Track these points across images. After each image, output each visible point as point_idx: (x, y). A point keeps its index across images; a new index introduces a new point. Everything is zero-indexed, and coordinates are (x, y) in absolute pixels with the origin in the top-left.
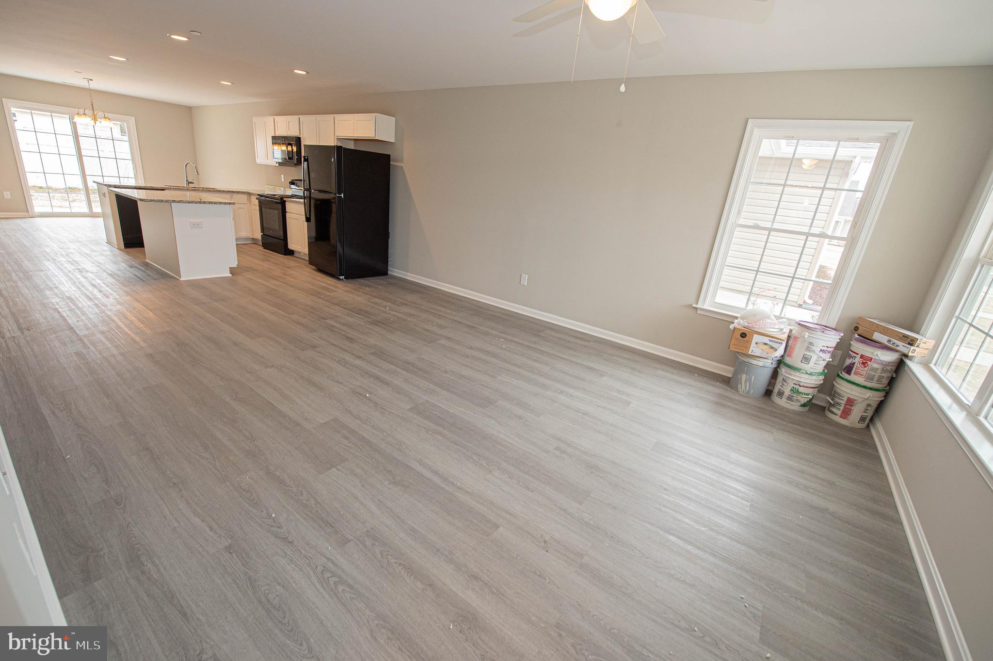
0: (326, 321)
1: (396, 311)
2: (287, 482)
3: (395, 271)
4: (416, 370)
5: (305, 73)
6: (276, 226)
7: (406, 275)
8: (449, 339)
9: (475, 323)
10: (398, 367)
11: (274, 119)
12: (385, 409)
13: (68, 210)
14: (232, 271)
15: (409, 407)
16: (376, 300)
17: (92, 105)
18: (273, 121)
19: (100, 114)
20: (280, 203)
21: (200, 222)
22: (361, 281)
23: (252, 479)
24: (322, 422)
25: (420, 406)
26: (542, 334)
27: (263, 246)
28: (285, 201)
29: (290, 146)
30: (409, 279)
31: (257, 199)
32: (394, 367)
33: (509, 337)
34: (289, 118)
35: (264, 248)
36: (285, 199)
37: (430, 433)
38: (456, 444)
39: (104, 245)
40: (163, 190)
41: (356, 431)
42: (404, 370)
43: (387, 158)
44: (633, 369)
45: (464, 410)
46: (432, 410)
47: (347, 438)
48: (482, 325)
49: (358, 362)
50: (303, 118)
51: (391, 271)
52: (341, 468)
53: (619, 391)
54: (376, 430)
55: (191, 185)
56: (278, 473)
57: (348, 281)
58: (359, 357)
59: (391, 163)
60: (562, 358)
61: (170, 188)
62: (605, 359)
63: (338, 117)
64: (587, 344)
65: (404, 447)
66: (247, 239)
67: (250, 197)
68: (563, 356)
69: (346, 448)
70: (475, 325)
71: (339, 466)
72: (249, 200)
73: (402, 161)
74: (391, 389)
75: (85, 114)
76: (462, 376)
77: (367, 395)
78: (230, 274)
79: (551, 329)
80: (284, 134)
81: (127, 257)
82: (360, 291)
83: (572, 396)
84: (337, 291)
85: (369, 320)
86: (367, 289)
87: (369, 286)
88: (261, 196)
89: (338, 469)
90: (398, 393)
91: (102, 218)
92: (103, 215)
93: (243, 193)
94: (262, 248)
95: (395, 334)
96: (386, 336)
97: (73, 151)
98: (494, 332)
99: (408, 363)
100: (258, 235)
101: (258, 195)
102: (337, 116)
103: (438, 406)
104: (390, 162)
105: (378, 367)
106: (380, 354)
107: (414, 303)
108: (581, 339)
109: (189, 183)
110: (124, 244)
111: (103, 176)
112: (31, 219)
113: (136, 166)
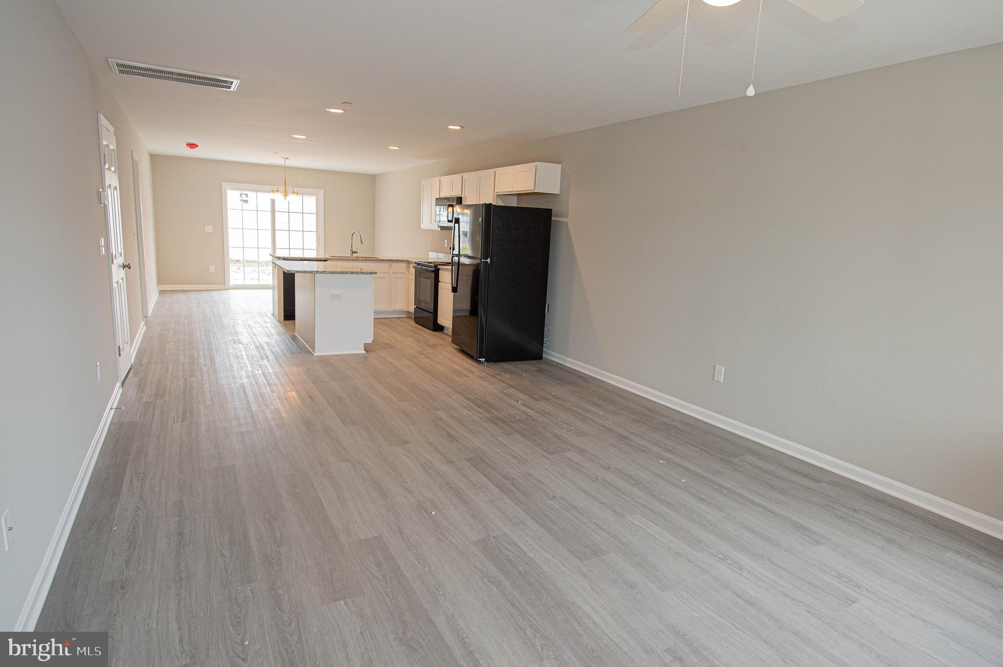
0: (437, 412)
1: (529, 407)
2: (283, 605)
3: (552, 354)
4: (513, 489)
5: (460, 128)
6: (428, 297)
7: (565, 360)
8: (581, 451)
9: (632, 433)
10: (491, 481)
11: (440, 179)
12: (444, 536)
13: (256, 283)
14: (367, 348)
15: (476, 539)
16: (511, 391)
17: (285, 181)
18: (439, 181)
19: (290, 189)
20: (432, 271)
21: (340, 293)
22: (506, 365)
23: (252, 592)
24: (363, 538)
25: (493, 540)
26: (735, 460)
27: (415, 321)
28: (439, 269)
29: (452, 208)
30: (566, 364)
31: (414, 267)
32: (485, 479)
33: (677, 459)
34: (453, 177)
35: (416, 323)
36: (439, 267)
37: (486, 580)
38: (512, 604)
39: (268, 317)
40: (326, 261)
41: (394, 558)
42: (497, 486)
43: (549, 212)
44: (891, 541)
45: (550, 557)
46: (506, 549)
47: (378, 565)
48: (641, 437)
49: (446, 468)
50: (466, 175)
51: (548, 354)
52: (350, 603)
53: (839, 577)
54: (419, 562)
55: (355, 255)
56: (281, 592)
57: (489, 364)
58: (450, 462)
59: (552, 219)
60: (753, 502)
61: (333, 259)
62: (836, 516)
63: (499, 170)
64: (812, 484)
65: (441, 593)
66: (401, 312)
67: (409, 265)
68: (756, 500)
69: (370, 577)
70: (632, 437)
71: (349, 600)
72: (408, 269)
73: (566, 216)
74: (467, 509)
75: (277, 191)
76: (573, 507)
77: (433, 513)
78: (365, 350)
79: (756, 454)
80: (448, 195)
81: (282, 329)
82: (496, 378)
83: (741, 568)
84: (468, 377)
85: (488, 416)
86: (508, 376)
87: (510, 372)
88: (418, 264)
89: (346, 604)
90: (473, 516)
91: (272, 290)
92: (273, 288)
93: (402, 261)
94: (413, 323)
95: (510, 437)
96: (499, 438)
97: (269, 226)
98: (656, 449)
99: (507, 478)
100: (412, 308)
101: (416, 263)
102: (497, 170)
103: (516, 544)
104: (551, 217)
105: (467, 478)
106: (479, 461)
107: (559, 398)
108: (806, 476)
109: (353, 252)
110: (284, 316)
111: (289, 249)
112: (226, 291)
113: (319, 237)
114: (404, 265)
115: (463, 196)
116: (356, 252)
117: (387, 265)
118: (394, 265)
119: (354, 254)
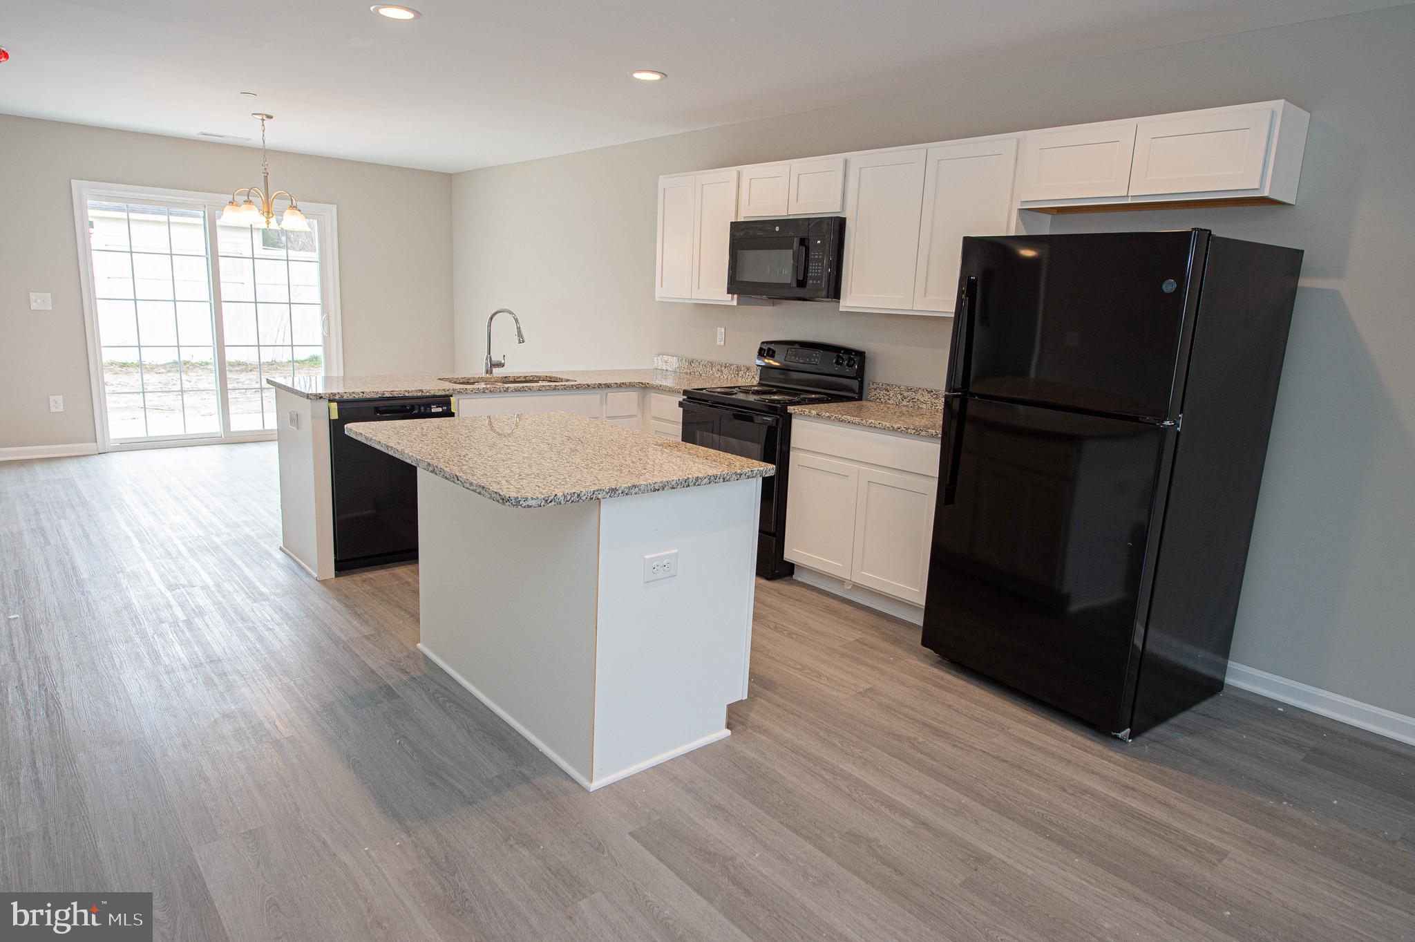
11: (739, 173)
17: (266, 178)
21: (671, 556)
28: (792, 416)
31: (681, 403)
34: (803, 163)
36: (790, 409)
50: (863, 157)
59: (1299, 281)
63: (1044, 136)
72: (643, 404)
97: (204, 292)
101: (685, 393)
104: (1299, 276)
109: (492, 364)
110: (336, 561)
111: (259, 346)
112: (98, 458)
113: (328, 317)
114: (633, 395)
115: (849, 215)
116: (501, 365)
117: (594, 397)
118: (613, 396)
119: (495, 370)
